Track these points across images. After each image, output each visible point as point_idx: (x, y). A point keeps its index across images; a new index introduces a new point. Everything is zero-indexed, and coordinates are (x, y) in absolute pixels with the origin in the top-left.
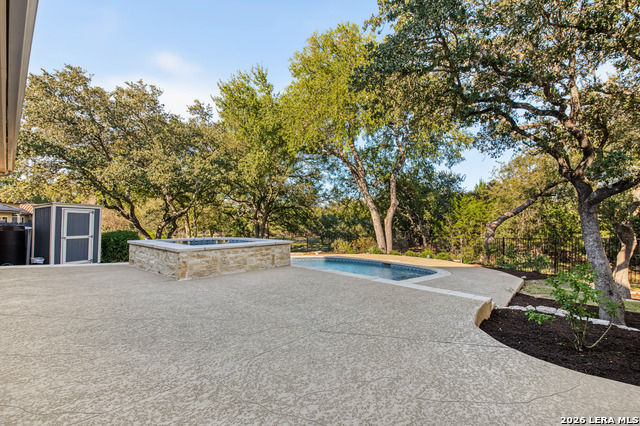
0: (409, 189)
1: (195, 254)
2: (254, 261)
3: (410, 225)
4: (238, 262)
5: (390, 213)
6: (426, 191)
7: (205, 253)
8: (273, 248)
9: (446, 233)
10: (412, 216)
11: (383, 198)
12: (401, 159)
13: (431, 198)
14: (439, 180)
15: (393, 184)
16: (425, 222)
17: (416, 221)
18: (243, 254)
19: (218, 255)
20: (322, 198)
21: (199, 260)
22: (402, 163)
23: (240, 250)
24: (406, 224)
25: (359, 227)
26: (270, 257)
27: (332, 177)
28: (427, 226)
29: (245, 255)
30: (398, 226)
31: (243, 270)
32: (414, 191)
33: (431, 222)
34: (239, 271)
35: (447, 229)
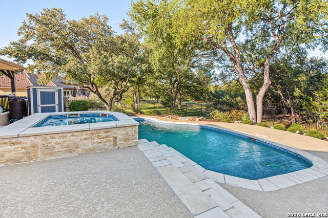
0: (282, 71)
1: (7, 141)
2: (90, 144)
3: (280, 99)
4: (67, 147)
5: (263, 90)
6: (297, 73)
7: (19, 140)
8: (114, 130)
9: (315, 108)
10: (282, 92)
11: (258, 79)
12: (276, 47)
13: (303, 78)
14: (310, 64)
15: (267, 67)
16: (295, 97)
17: (286, 96)
18: (72, 138)
19: (39, 141)
20: (214, 80)
21: (13, 147)
22: (277, 49)
23: (70, 134)
24: (277, 98)
25: (239, 99)
26: (112, 139)
27: (220, 65)
28: (297, 101)
29: (76, 139)
30: (270, 99)
31: (75, 154)
32: (287, 73)
33: (301, 97)
34: (69, 155)
35: (316, 104)
